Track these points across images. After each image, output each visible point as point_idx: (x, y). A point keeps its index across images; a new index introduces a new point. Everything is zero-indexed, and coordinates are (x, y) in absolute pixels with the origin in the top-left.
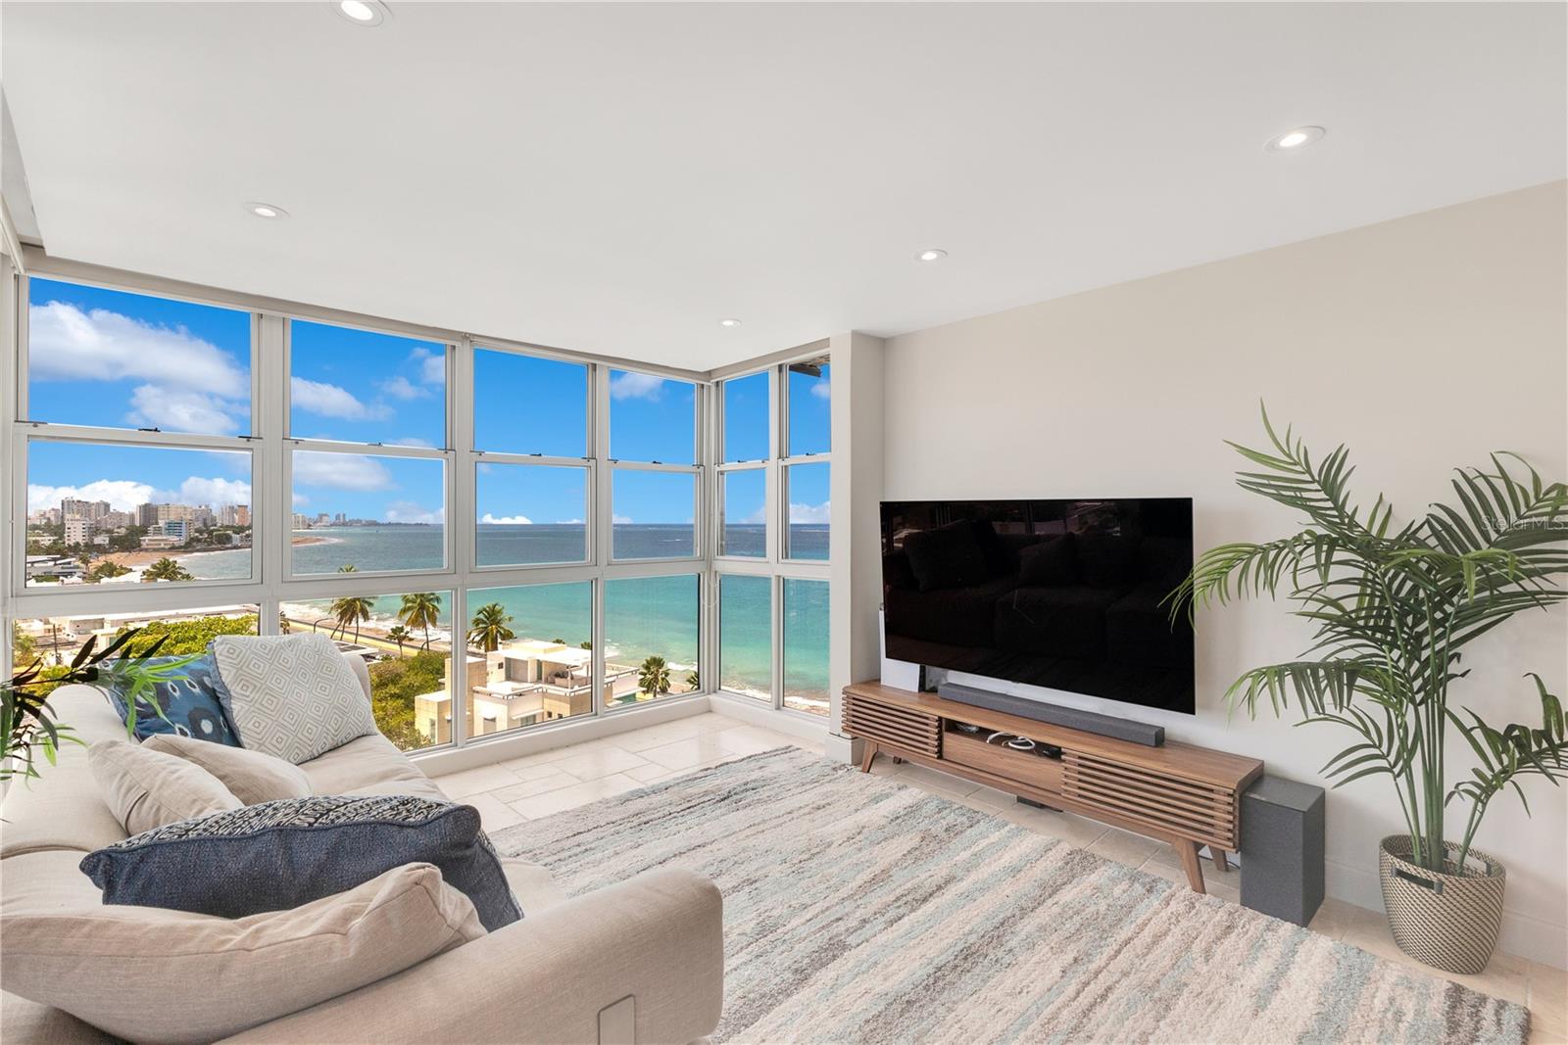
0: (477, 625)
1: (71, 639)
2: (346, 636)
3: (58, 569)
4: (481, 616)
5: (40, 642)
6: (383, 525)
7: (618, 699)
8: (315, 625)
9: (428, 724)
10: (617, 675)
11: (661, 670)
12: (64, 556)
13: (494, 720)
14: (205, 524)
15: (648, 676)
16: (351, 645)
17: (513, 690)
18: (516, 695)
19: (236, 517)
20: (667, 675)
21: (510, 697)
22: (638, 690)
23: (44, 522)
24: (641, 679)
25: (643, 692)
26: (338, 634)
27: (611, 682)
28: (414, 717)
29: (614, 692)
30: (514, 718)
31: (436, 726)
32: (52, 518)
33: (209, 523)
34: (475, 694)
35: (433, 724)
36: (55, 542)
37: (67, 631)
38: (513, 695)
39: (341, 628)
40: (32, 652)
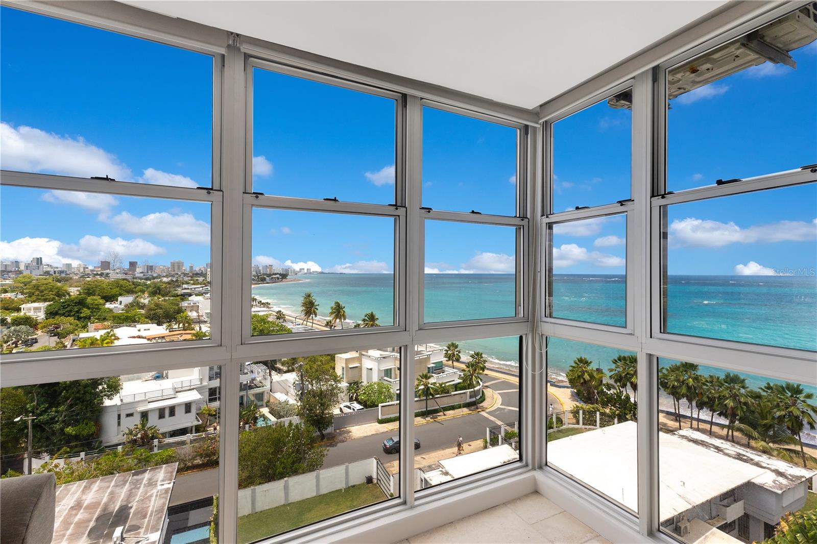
0: (365, 322)
1: (206, 320)
2: (308, 323)
3: (204, 291)
4: (366, 318)
5: (195, 321)
6: (326, 273)
7: (433, 363)
8: (296, 318)
9: (341, 368)
10: (433, 351)
11: (456, 350)
12: (206, 286)
13: (371, 369)
14: (257, 273)
15: (449, 352)
16: (310, 328)
17: (381, 355)
18: (382, 357)
19: (268, 270)
20: (459, 352)
21: (379, 359)
22: (444, 360)
23: (201, 272)
24: (446, 353)
25: (447, 360)
26: (305, 322)
27: (430, 355)
28: (335, 365)
29: (431, 360)
30: (381, 369)
31: (345, 370)
32: (203, 271)
33: (258, 272)
34: (363, 356)
35: (343, 368)
36: (204, 280)
37: (204, 317)
38: (380, 358)
39: (306, 320)
40: (191, 325)
